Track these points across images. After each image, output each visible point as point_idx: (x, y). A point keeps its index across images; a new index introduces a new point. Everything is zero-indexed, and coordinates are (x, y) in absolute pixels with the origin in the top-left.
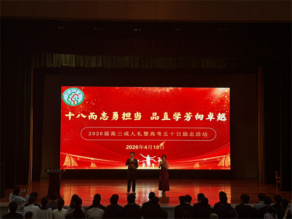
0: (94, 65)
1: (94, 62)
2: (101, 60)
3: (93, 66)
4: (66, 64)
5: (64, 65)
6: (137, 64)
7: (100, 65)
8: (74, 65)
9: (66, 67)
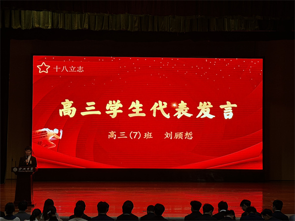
0: (78, 27)
1: (77, 22)
2: (87, 20)
3: (76, 27)
4: (39, 24)
5: (37, 26)
6: (136, 25)
7: (86, 26)
8: (50, 25)
9: (39, 28)
